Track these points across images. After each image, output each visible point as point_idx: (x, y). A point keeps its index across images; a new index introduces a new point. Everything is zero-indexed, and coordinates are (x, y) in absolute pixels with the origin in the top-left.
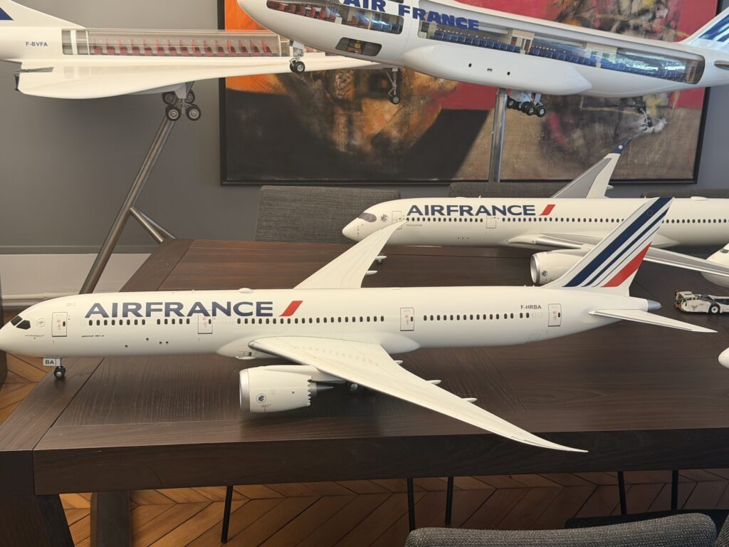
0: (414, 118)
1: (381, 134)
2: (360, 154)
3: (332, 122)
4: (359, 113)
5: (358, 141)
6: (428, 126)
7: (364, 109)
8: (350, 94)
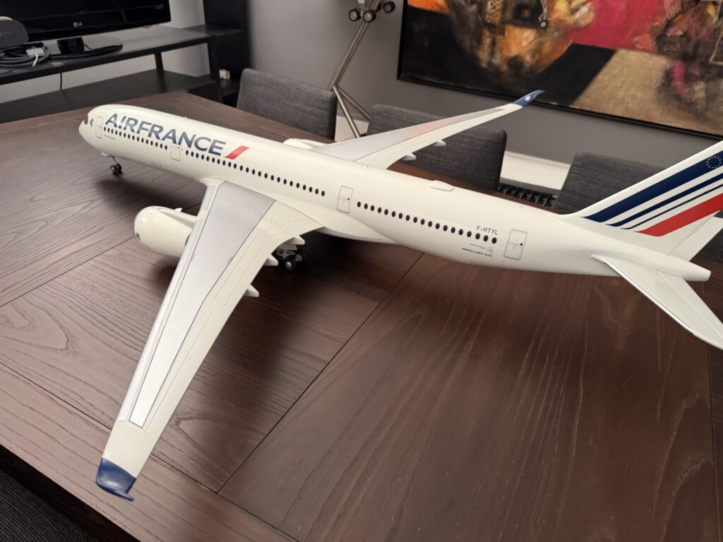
0: (547, 48)
1: (516, 57)
2: (497, 72)
3: (479, 41)
4: (501, 37)
5: (497, 60)
6: (557, 56)
7: (506, 34)
8: (497, 20)
